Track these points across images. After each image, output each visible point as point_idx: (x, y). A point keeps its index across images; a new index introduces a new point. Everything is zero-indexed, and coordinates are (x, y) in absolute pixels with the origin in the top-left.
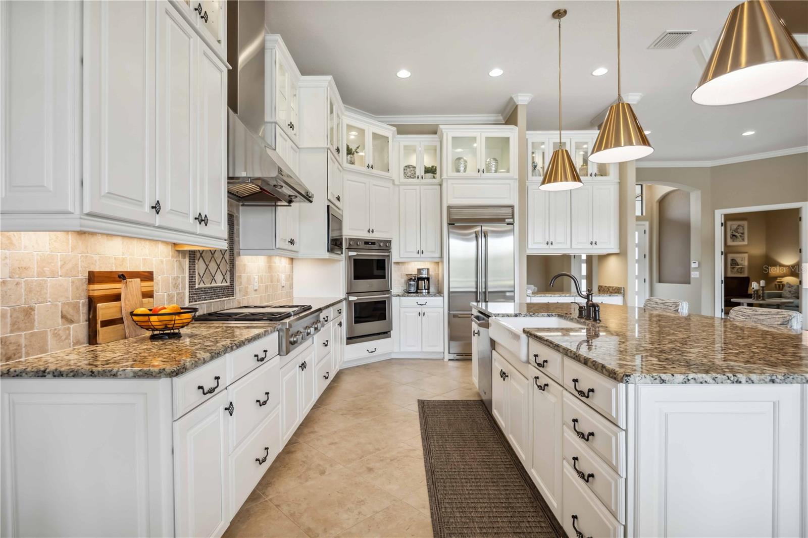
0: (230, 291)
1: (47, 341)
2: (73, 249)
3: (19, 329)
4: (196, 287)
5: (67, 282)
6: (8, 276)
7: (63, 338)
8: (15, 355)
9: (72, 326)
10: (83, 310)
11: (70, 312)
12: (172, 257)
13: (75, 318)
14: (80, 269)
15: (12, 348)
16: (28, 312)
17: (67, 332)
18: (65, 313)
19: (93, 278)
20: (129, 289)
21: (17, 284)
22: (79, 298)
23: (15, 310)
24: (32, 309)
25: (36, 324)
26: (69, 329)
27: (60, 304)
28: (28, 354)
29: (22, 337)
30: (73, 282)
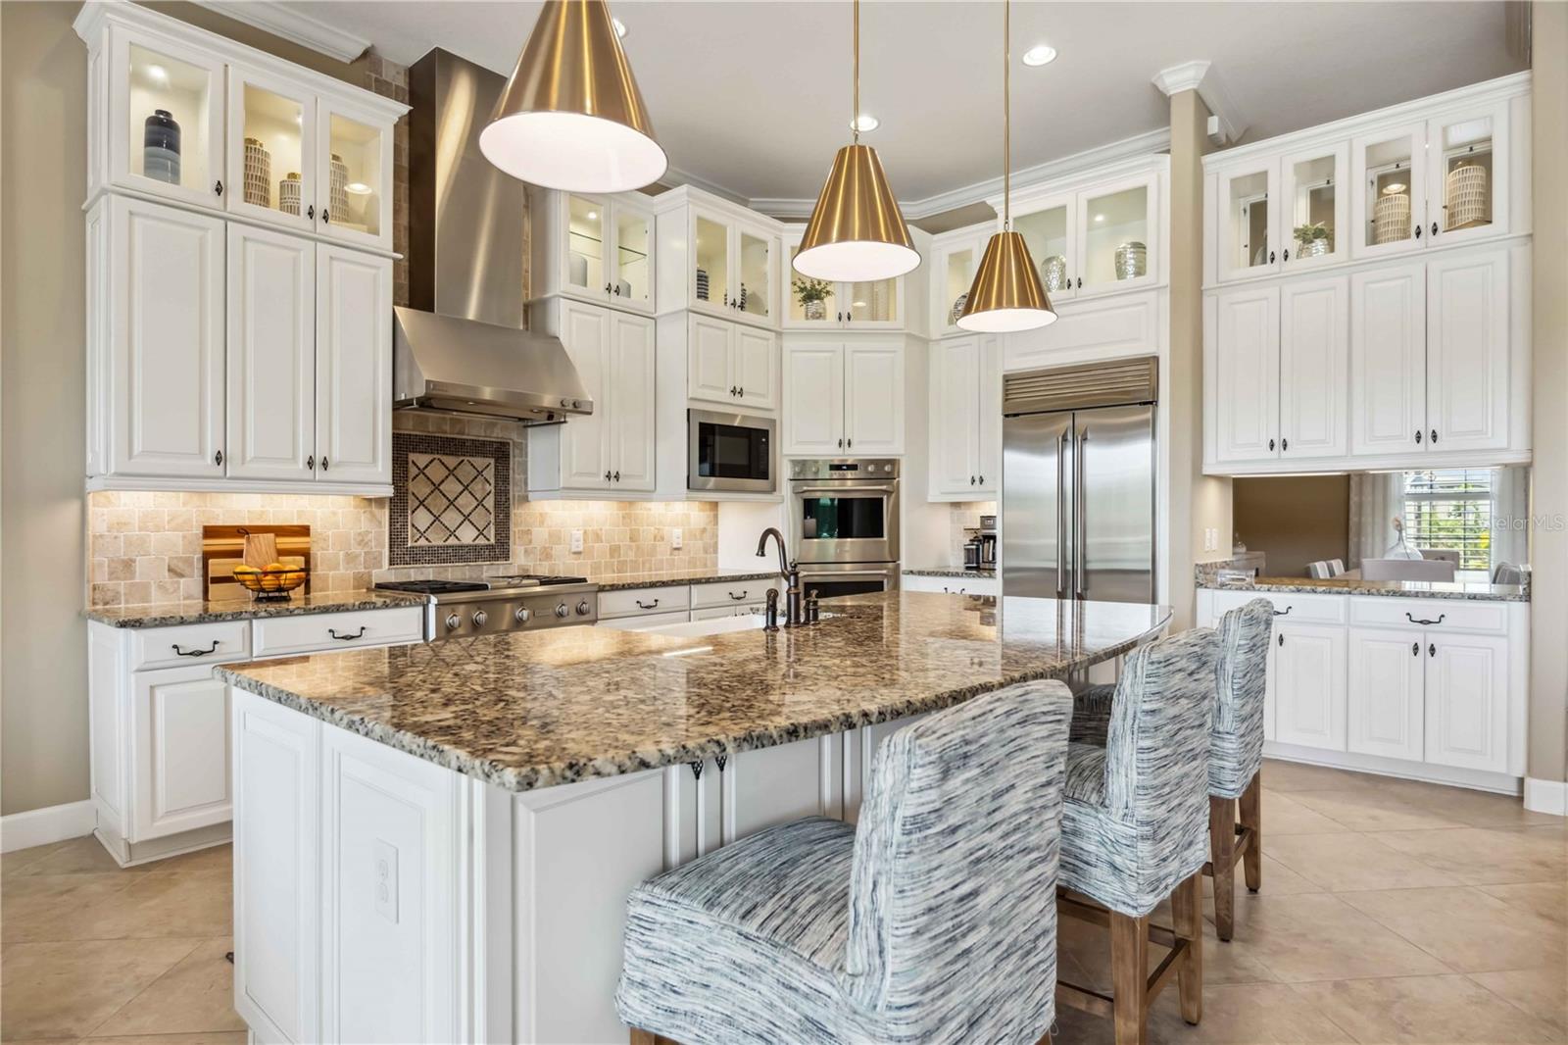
0: (500, 550)
1: (150, 593)
2: (184, 504)
3: (118, 578)
4: (409, 545)
5: (177, 538)
6: (106, 529)
7: (171, 590)
8: (113, 600)
9: (182, 580)
10: (198, 565)
11: (180, 566)
12: (356, 507)
13: (187, 571)
14: (194, 523)
15: (110, 593)
16: (128, 565)
17: (176, 586)
18: (172, 566)
19: (210, 532)
20: (253, 545)
21: (116, 537)
22: (194, 552)
23: (113, 561)
24: (134, 561)
25: (137, 574)
26: (178, 583)
27: (166, 558)
28: (127, 602)
29: (122, 586)
30: (184, 537)
